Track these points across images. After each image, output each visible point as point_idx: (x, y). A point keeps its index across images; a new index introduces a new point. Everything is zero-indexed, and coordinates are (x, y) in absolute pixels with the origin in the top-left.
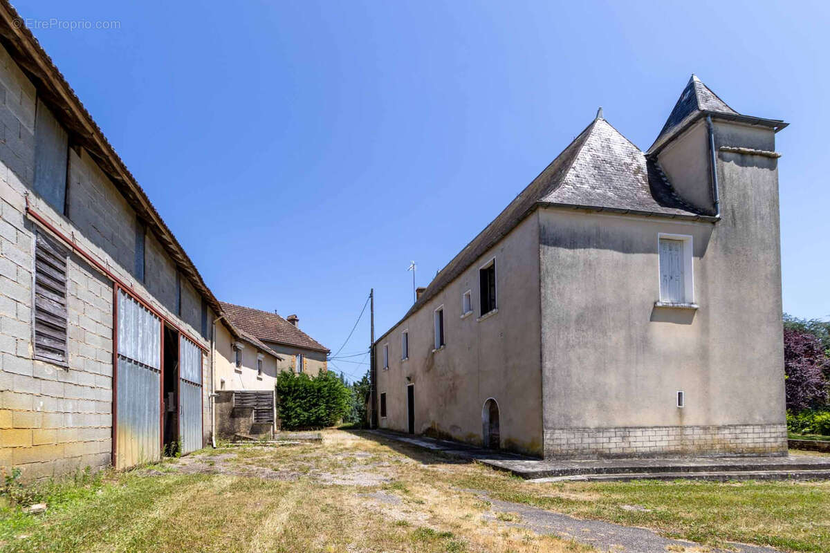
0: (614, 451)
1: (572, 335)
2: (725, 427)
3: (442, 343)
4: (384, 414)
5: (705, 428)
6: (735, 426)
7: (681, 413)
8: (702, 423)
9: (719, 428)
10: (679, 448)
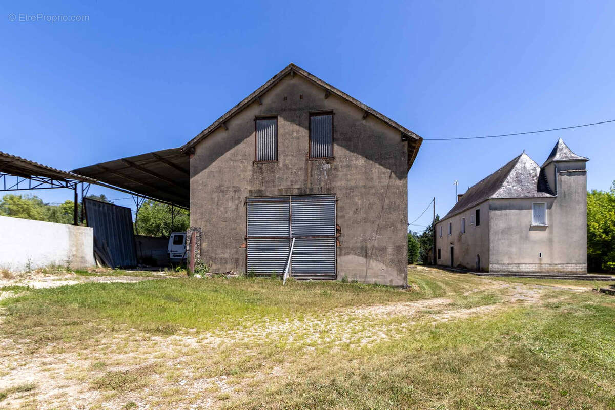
0: (514, 271)
1: (500, 236)
2: (559, 264)
3: (464, 232)
4: (440, 258)
5: (550, 265)
6: (563, 264)
7: (540, 260)
8: (549, 263)
9: (556, 265)
10: (539, 271)
